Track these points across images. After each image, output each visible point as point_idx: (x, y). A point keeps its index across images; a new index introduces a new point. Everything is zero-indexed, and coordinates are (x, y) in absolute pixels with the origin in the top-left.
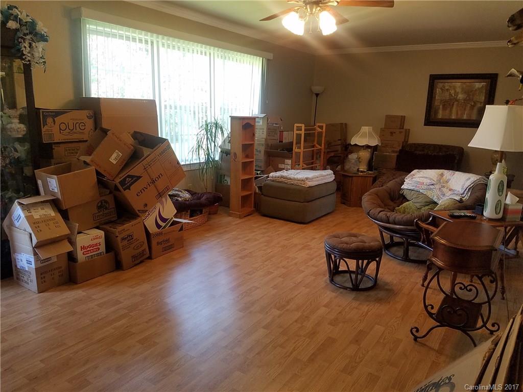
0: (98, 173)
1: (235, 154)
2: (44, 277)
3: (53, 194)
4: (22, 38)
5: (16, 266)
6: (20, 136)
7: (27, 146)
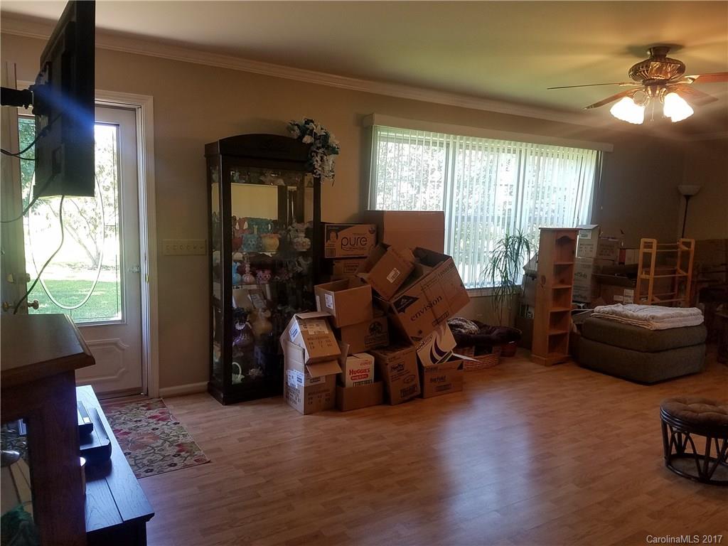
0: (374, 293)
1: (544, 278)
2: (312, 398)
3: (329, 310)
4: (315, 152)
5: (287, 383)
6: (305, 250)
7: (310, 261)
